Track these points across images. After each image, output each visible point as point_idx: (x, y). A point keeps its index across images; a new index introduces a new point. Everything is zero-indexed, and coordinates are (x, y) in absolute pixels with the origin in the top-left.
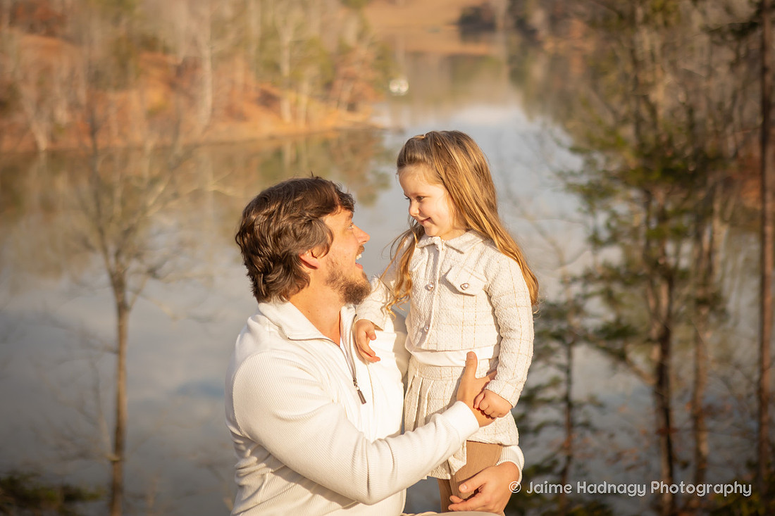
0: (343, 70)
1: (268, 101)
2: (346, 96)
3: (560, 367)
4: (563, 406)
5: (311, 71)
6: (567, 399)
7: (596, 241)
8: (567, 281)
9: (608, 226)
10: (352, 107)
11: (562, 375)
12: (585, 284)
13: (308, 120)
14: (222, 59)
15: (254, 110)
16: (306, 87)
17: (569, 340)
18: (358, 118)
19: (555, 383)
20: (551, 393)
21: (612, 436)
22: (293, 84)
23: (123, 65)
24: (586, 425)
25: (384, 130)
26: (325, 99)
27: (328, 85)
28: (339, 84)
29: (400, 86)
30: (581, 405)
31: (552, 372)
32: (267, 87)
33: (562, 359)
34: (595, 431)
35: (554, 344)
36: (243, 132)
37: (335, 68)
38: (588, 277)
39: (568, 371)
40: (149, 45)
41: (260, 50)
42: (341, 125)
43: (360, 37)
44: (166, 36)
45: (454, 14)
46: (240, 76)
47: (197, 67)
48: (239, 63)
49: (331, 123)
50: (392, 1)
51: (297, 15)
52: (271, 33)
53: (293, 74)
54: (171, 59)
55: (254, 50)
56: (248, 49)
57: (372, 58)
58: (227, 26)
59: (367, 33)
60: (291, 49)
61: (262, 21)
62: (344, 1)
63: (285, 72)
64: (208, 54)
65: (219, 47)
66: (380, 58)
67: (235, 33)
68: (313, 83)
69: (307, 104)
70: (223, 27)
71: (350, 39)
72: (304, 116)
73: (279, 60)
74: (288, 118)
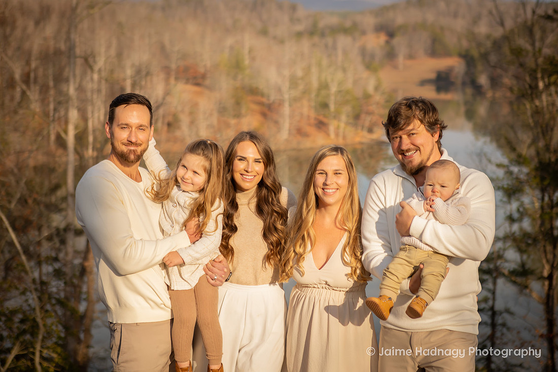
0: (365, 108)
1: (321, 125)
2: (367, 124)
3: (489, 290)
4: (490, 313)
5: (347, 109)
6: (492, 308)
7: (511, 219)
9: (518, 210)
10: (370, 130)
11: (490, 295)
12: (504, 242)
13: (344, 138)
14: (295, 100)
15: (311, 130)
16: (344, 118)
17: (494, 275)
18: (374, 136)
19: (485, 299)
20: (483, 305)
21: (518, 332)
22: (337, 116)
23: (238, 103)
24: (504, 325)
26: (355, 125)
27: (357, 117)
28: (363, 116)
30: (501, 313)
32: (321, 118)
33: (491, 286)
34: (508, 329)
35: (486, 277)
36: (307, 144)
37: (361, 106)
38: (506, 238)
39: (494, 293)
40: (254, 91)
41: (317, 95)
42: (364, 140)
43: (377, 88)
44: (262, 85)
45: (433, 76)
46: (305, 111)
47: (281, 103)
48: (305, 102)
49: (358, 139)
50: (395, 67)
51: (339, 75)
52: (324, 86)
53: (336, 110)
54: (265, 100)
55: (313, 96)
56: (310, 95)
57: (383, 102)
58: (299, 81)
59: (380, 86)
60: (336, 96)
61: (319, 79)
62: (367, 67)
63: (332, 109)
64: (287, 96)
65: (294, 93)
66: (387, 102)
67: (304, 83)
68: (348, 116)
69: (344, 128)
70: (296, 82)
71: (371, 90)
72: (341, 135)
73: (328, 102)
74: (332, 137)
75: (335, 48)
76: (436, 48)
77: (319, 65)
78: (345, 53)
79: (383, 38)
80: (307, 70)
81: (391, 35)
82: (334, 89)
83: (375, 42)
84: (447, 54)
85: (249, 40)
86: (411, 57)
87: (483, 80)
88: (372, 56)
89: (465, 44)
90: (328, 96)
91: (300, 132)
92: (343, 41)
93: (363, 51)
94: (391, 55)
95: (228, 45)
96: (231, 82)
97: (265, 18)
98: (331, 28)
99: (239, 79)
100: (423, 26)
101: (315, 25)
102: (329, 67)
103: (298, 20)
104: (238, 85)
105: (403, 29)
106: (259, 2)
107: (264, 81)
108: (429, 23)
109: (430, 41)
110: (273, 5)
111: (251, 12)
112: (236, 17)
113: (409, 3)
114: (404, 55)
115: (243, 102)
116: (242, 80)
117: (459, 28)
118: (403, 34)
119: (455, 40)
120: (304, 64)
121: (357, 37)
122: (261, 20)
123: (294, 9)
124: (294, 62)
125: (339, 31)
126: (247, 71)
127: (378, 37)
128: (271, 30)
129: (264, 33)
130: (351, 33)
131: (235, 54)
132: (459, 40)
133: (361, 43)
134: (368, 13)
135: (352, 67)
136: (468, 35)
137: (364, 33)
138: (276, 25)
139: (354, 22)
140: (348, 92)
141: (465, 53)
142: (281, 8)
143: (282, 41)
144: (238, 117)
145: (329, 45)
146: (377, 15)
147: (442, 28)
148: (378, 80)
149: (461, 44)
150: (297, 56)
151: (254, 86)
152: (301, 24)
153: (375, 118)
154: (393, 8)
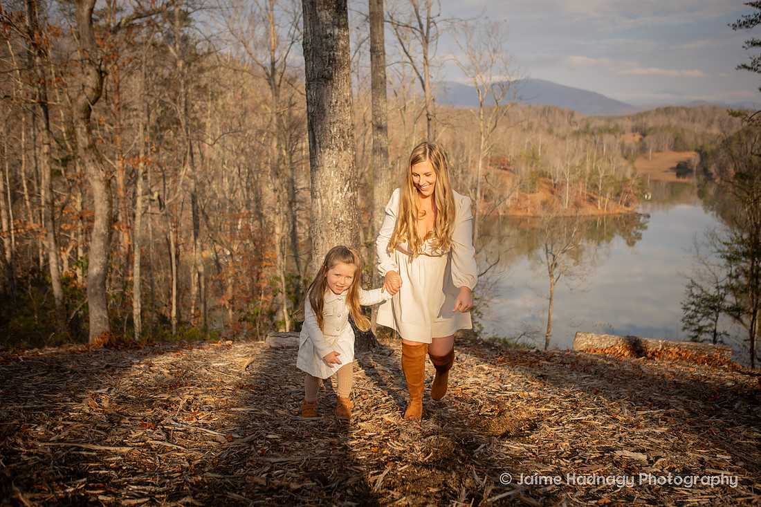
0: (624, 189)
1: (592, 200)
2: (625, 200)
3: (714, 320)
4: (713, 334)
5: (611, 189)
6: (715, 331)
8: (718, 288)
10: (627, 205)
11: (713, 322)
12: (726, 290)
13: (608, 209)
14: (574, 182)
15: (585, 204)
16: (608, 195)
17: (718, 310)
18: (630, 209)
19: (710, 325)
20: (708, 329)
22: (603, 194)
23: (533, 183)
25: (641, 215)
26: (616, 201)
28: (622, 194)
29: (649, 196)
30: (720, 334)
31: (710, 321)
32: (592, 194)
33: (715, 318)
35: (711, 311)
37: (621, 187)
38: (728, 287)
39: (716, 322)
40: (543, 175)
41: (589, 179)
42: (621, 212)
43: (633, 175)
44: (551, 172)
45: (675, 165)
46: (581, 190)
47: (563, 184)
48: (581, 184)
49: (618, 211)
50: (646, 158)
51: (606, 165)
52: (594, 172)
53: (603, 190)
54: (552, 181)
55: (587, 179)
56: (585, 178)
57: (637, 184)
58: (577, 169)
59: (636, 173)
60: (603, 180)
61: (591, 167)
62: (626, 158)
63: (600, 189)
64: (568, 179)
65: (573, 177)
66: (640, 184)
67: (580, 171)
68: (611, 194)
69: (608, 202)
70: (575, 170)
71: (628, 176)
72: (605, 207)
73: (597, 183)
74: (599, 208)
75: (602, 143)
76: (678, 145)
77: (592, 157)
78: (609, 148)
79: (638, 137)
80: (583, 161)
81: (644, 135)
82: (601, 175)
83: (632, 140)
84: (686, 149)
85: (542, 138)
86: (658, 151)
87: (713, 169)
88: (629, 150)
89: (700, 142)
90: (598, 179)
91: (577, 205)
92: (608, 139)
93: (622, 146)
94: (643, 149)
95: (526, 142)
96: (529, 168)
97: (550, 121)
98: (599, 129)
99: (534, 166)
100: (668, 128)
101: (587, 127)
102: (598, 159)
103: (575, 122)
104: (533, 170)
105: (653, 130)
106: (547, 109)
107: (552, 169)
108: (673, 126)
109: (673, 140)
110: (557, 111)
111: (541, 116)
112: (530, 120)
113: (658, 110)
114: (653, 149)
115: (537, 182)
116: (536, 166)
117: (695, 130)
118: (653, 134)
119: (693, 139)
120: (581, 157)
121: (618, 135)
122: (548, 122)
123: (572, 114)
124: (573, 155)
125: (605, 131)
126: (540, 161)
127: (634, 136)
128: (555, 129)
129: (550, 132)
130: (614, 133)
131: (531, 148)
132: (695, 139)
133: (621, 140)
134: (627, 118)
135: (615, 159)
136: (702, 136)
137: (624, 133)
138: (559, 126)
139: (616, 124)
140: (612, 177)
141: (699, 149)
142: (562, 113)
143: (564, 138)
144: (533, 192)
145: (598, 141)
146: (633, 120)
147: (682, 130)
148: (634, 168)
149: (697, 143)
150: (575, 150)
151: (545, 171)
152: (577, 125)
153: (630, 196)
154: (646, 114)
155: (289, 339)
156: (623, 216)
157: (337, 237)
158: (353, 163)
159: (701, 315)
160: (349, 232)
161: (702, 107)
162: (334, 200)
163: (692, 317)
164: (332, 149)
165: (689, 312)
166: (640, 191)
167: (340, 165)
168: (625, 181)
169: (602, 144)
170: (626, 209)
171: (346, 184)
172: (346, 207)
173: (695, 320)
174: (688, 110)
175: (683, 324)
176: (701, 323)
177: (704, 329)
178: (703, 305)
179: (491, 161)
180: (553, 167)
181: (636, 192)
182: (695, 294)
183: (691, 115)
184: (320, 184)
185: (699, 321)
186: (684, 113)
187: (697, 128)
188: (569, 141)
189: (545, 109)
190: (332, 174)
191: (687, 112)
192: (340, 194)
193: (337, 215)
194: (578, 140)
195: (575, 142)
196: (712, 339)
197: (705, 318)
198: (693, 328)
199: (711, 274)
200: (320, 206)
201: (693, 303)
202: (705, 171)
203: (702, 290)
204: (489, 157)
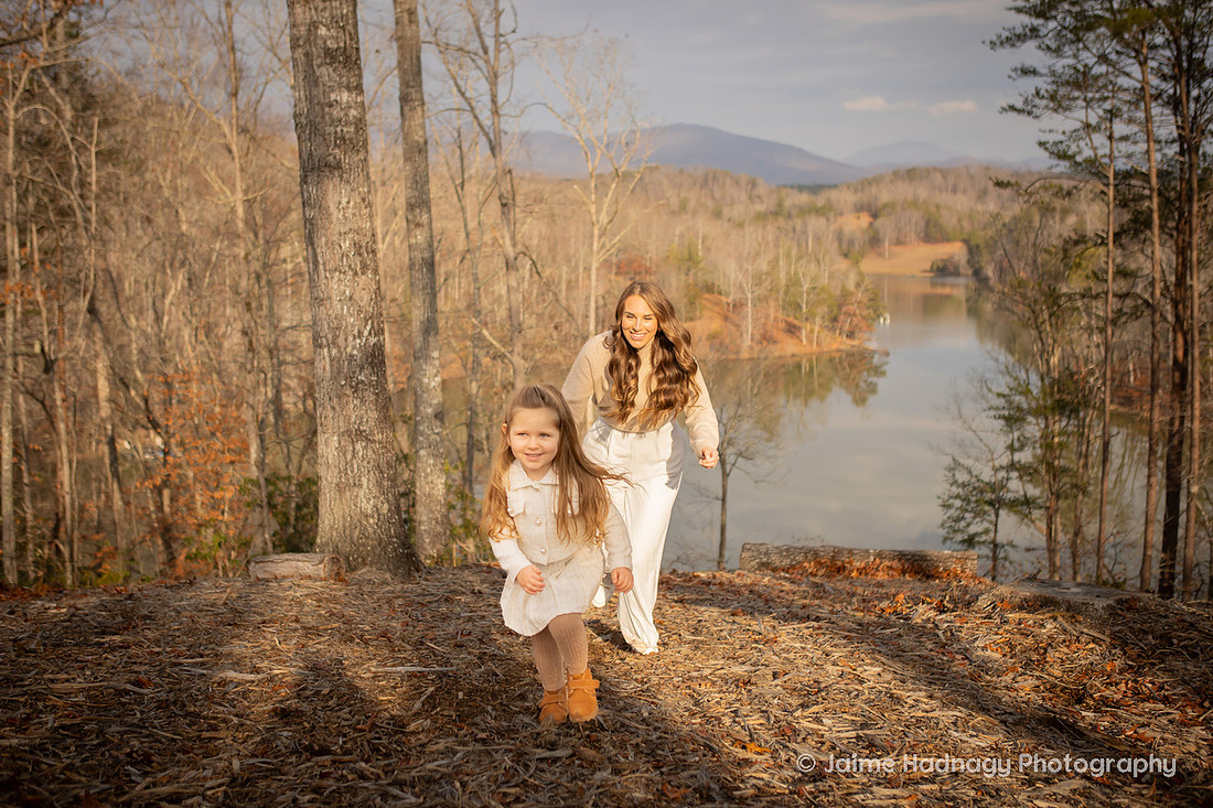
0: (844, 309)
1: (792, 330)
2: (847, 327)
3: (991, 522)
4: (992, 546)
5: (823, 310)
6: (994, 541)
7: (1011, 448)
8: (996, 470)
9: (1019, 439)
10: (851, 335)
11: (992, 527)
12: (1007, 472)
13: (819, 343)
14: (760, 300)
15: (782, 337)
16: (818, 320)
17: (997, 505)
18: (855, 343)
19: (987, 531)
20: (984, 538)
22: (809, 318)
23: (692, 303)
25: (874, 352)
26: (833, 329)
28: (841, 317)
29: (887, 319)
31: (986, 525)
32: (791, 319)
33: (993, 518)
35: (987, 508)
36: (776, 351)
37: (840, 307)
39: (996, 525)
40: (710, 289)
41: (786, 293)
42: (842, 347)
43: (858, 285)
44: (720, 283)
45: (928, 265)
46: (772, 312)
47: (742, 304)
48: (772, 302)
49: (835, 346)
50: (880, 255)
51: (813, 268)
52: (793, 282)
53: (809, 311)
54: (724, 299)
55: (781, 294)
56: (778, 292)
57: (865, 300)
58: (764, 277)
59: (863, 281)
60: (808, 294)
61: (788, 273)
62: (846, 256)
63: (804, 310)
64: (749, 295)
65: (758, 292)
66: (871, 300)
67: (769, 279)
68: (823, 318)
69: (819, 332)
70: (760, 278)
71: (851, 286)
72: (816, 340)
73: (799, 301)
74: (805, 342)
76: (932, 232)
77: (788, 256)
78: (818, 240)
79: (865, 220)
80: (774, 263)
81: (875, 216)
82: (806, 287)
83: (855, 224)
84: (946, 238)
85: (703, 225)
86: (899, 242)
87: (990, 271)
88: (851, 242)
89: (967, 225)
90: (801, 294)
91: (766, 338)
92: (816, 223)
93: (840, 236)
94: (874, 241)
95: (677, 233)
96: (683, 277)
97: (717, 195)
98: (800, 208)
99: (691, 273)
100: (915, 204)
101: (780, 205)
102: (799, 258)
103: (759, 197)
104: (691, 281)
105: (890, 206)
106: (710, 177)
107: (721, 275)
108: (921, 200)
109: (923, 223)
110: (728, 179)
111: (701, 187)
112: (683, 195)
113: (896, 174)
114: (890, 240)
115: (697, 302)
116: (695, 274)
117: (959, 206)
118: (889, 214)
119: (955, 220)
120: (770, 256)
121: (832, 219)
122: (713, 198)
123: (754, 184)
124: (758, 254)
125: (810, 212)
126: (701, 265)
127: (858, 218)
128: (726, 211)
129: (717, 214)
130: (824, 215)
131: (686, 243)
132: (959, 221)
133: (837, 225)
134: (845, 188)
135: (827, 258)
136: (970, 216)
137: (841, 214)
138: (732, 205)
139: (828, 199)
140: (823, 289)
141: (967, 237)
142: (737, 183)
143: (741, 225)
144: (691, 319)
145: (798, 228)
146: (856, 191)
147: (937, 206)
148: (861, 274)
149: (962, 226)
150: (760, 244)
151: (710, 281)
152: (762, 203)
153: (855, 320)
154: (876, 180)
155: (285, 564)
156: (844, 355)
157: (355, 406)
158: (376, 293)
159: (972, 515)
160: (373, 397)
161: (967, 167)
162: (349, 350)
163: (958, 520)
164: (344, 273)
165: (951, 512)
166: (871, 311)
167: (356, 297)
168: (845, 295)
169: (805, 232)
170: (849, 342)
171: (367, 324)
172: (367, 359)
173: (963, 524)
174: (944, 173)
175: (943, 532)
176: (973, 529)
177: (977, 539)
178: (974, 499)
179: (619, 267)
180: (725, 275)
181: (865, 313)
182: (960, 481)
183: (951, 181)
184: (326, 326)
185: (968, 525)
186: (938, 177)
187: (962, 202)
188: (748, 229)
189: (707, 176)
190: (345, 311)
191: (944, 177)
192: (358, 341)
193: (354, 372)
194: (764, 227)
195: (760, 231)
196: (991, 555)
197: (978, 519)
198: (959, 537)
199: (982, 446)
200: (327, 359)
201: (957, 496)
202: (977, 273)
203: (970, 473)
204: (614, 261)
